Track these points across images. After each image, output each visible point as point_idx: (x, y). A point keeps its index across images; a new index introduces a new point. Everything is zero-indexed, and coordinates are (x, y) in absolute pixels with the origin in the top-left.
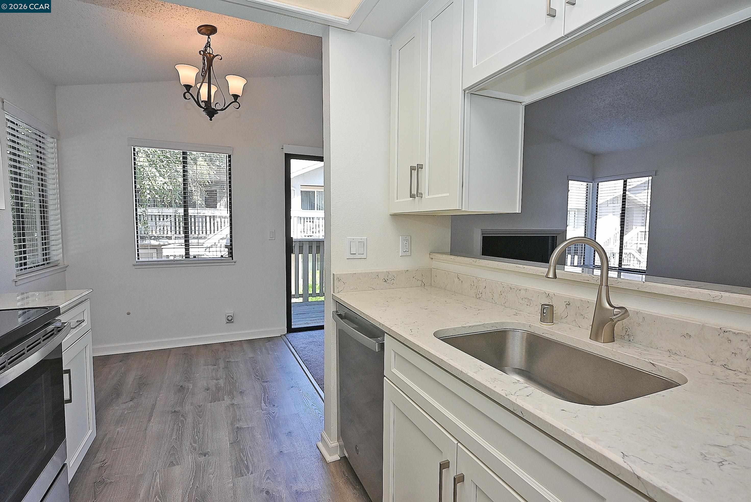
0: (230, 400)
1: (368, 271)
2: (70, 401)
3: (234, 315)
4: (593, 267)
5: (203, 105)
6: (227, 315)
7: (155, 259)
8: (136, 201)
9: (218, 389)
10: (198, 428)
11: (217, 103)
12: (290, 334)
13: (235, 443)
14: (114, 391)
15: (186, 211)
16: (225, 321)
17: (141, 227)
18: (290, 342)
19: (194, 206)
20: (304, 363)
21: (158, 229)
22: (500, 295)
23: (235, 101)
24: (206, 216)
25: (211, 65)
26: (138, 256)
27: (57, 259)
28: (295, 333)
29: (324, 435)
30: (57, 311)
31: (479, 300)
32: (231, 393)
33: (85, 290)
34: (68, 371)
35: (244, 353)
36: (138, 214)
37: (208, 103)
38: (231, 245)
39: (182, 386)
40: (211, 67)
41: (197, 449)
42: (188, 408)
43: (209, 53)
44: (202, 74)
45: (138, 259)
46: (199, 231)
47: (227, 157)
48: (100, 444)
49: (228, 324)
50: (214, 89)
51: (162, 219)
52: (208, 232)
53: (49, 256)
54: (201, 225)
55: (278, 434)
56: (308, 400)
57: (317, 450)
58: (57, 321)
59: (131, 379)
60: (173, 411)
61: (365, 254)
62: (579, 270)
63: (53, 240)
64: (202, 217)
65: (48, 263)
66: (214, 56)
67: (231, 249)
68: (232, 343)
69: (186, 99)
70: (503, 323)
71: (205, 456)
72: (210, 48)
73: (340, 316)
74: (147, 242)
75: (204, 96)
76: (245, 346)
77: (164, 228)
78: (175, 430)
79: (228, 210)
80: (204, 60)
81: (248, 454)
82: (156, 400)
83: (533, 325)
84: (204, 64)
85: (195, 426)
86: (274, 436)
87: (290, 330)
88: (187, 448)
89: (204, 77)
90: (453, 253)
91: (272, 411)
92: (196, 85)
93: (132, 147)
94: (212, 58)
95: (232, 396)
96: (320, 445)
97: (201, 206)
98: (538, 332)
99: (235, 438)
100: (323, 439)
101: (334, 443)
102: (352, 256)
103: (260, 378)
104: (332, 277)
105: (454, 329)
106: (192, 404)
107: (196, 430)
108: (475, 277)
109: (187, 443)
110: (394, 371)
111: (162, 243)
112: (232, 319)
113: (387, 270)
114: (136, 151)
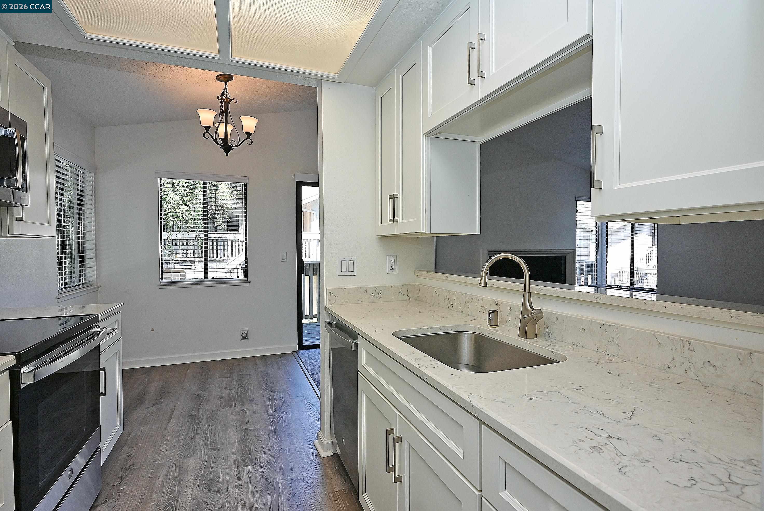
0: (240, 407)
1: (357, 287)
2: (104, 394)
3: (249, 333)
4: (606, 286)
5: (220, 142)
6: (242, 332)
7: (178, 280)
8: (161, 228)
9: (231, 398)
10: (211, 429)
11: (233, 140)
12: (301, 351)
13: (243, 441)
14: (138, 398)
15: (206, 236)
16: (240, 337)
17: (165, 251)
18: (300, 358)
19: (216, 230)
20: (311, 377)
21: (181, 253)
22: (465, 305)
23: (248, 138)
24: (228, 240)
25: (228, 108)
26: (162, 277)
27: (92, 280)
28: (305, 350)
29: (320, 434)
30: (96, 319)
31: (450, 310)
32: (242, 402)
33: (115, 304)
34: (104, 369)
35: (256, 368)
36: (163, 238)
37: (225, 140)
38: (246, 266)
39: (198, 395)
40: (228, 109)
41: (209, 445)
42: (203, 413)
43: (226, 98)
44: (220, 116)
45: (162, 279)
46: (220, 253)
47: (243, 186)
48: (127, 440)
49: (242, 341)
50: (230, 128)
51: (185, 243)
52: (230, 255)
53: (85, 277)
54: (222, 248)
55: (281, 434)
56: (311, 407)
57: (314, 448)
58: (96, 326)
59: (153, 388)
60: (190, 415)
61: (355, 270)
62: (592, 290)
63: (88, 263)
64: (224, 241)
65: (83, 284)
66: (231, 100)
67: (246, 270)
68: (245, 359)
69: (205, 138)
70: (458, 327)
71: (215, 451)
72: (227, 93)
73: (330, 325)
74: (171, 266)
75: (221, 134)
76: (258, 361)
77: (187, 252)
78: (191, 430)
79: (243, 234)
80: (222, 104)
81: (252, 450)
82: (175, 406)
83: (480, 328)
84: (222, 106)
85: (208, 427)
86: (277, 436)
87: (301, 347)
88: (200, 444)
89: (221, 118)
90: (438, 270)
91: (277, 416)
92: (214, 125)
93: (159, 179)
94: (228, 101)
95: (242, 403)
96: (317, 443)
97: (223, 231)
98: (485, 333)
99: (242, 437)
100: (319, 438)
101: (328, 440)
102: (343, 273)
103: (269, 389)
104: (325, 291)
105: (413, 330)
106: (206, 410)
107: (208, 430)
108: (447, 290)
109: (200, 441)
110: (365, 365)
111: (185, 267)
112: (246, 336)
113: (375, 286)
114: (162, 182)
